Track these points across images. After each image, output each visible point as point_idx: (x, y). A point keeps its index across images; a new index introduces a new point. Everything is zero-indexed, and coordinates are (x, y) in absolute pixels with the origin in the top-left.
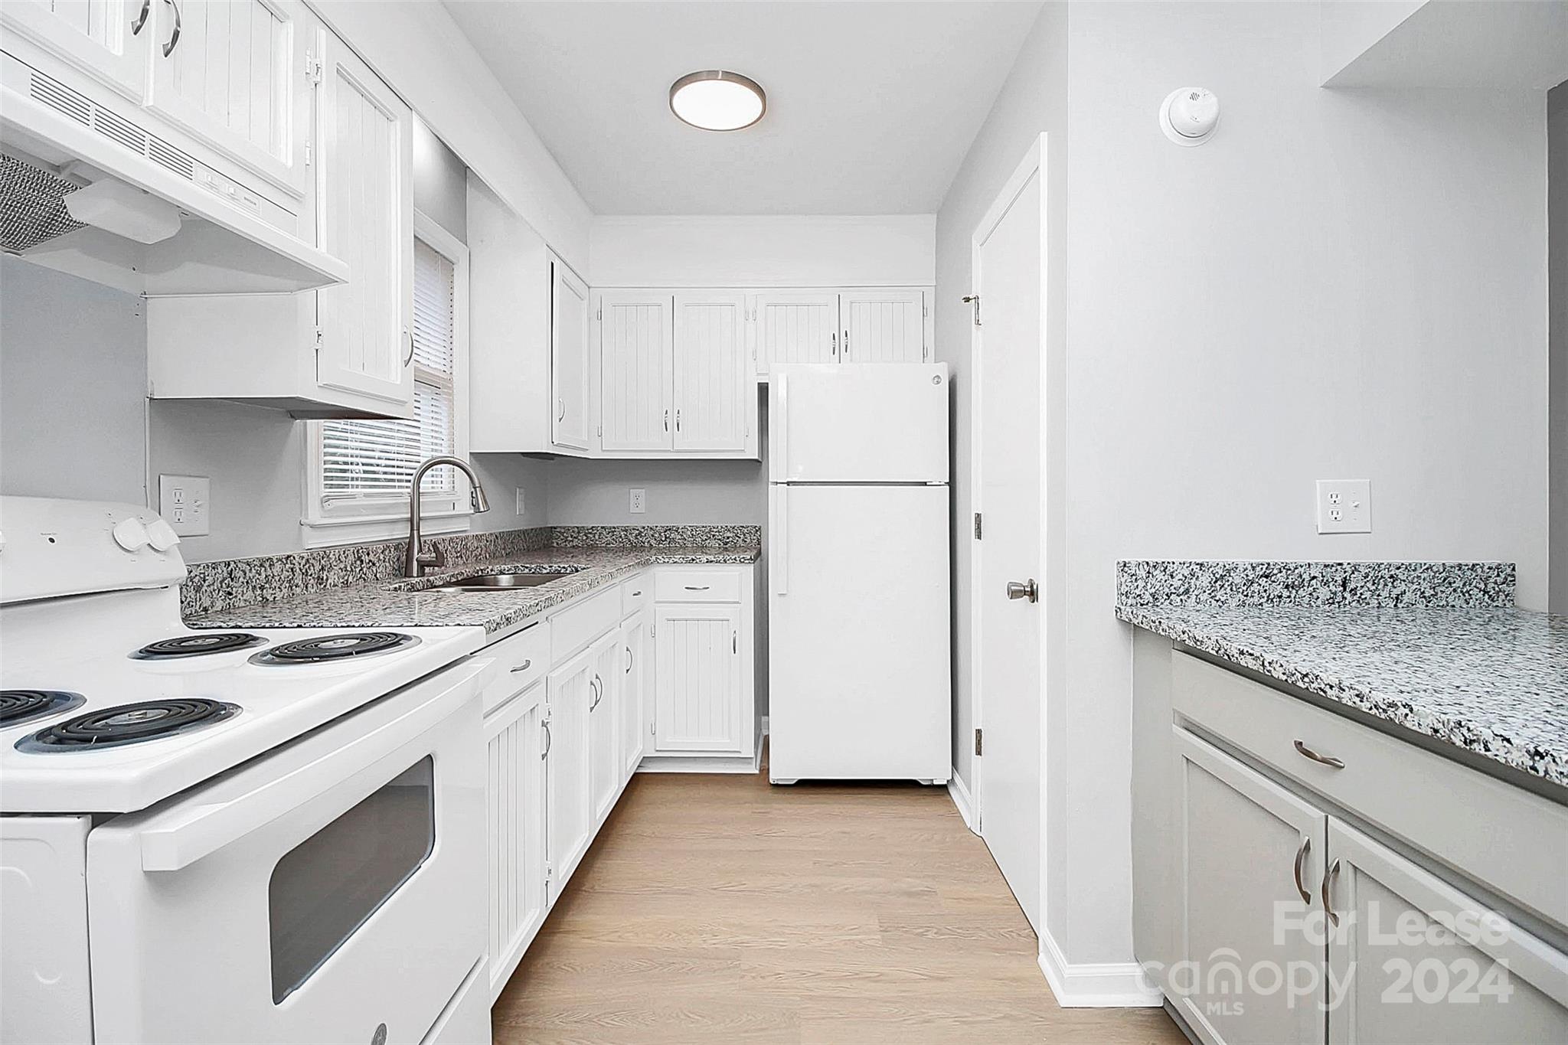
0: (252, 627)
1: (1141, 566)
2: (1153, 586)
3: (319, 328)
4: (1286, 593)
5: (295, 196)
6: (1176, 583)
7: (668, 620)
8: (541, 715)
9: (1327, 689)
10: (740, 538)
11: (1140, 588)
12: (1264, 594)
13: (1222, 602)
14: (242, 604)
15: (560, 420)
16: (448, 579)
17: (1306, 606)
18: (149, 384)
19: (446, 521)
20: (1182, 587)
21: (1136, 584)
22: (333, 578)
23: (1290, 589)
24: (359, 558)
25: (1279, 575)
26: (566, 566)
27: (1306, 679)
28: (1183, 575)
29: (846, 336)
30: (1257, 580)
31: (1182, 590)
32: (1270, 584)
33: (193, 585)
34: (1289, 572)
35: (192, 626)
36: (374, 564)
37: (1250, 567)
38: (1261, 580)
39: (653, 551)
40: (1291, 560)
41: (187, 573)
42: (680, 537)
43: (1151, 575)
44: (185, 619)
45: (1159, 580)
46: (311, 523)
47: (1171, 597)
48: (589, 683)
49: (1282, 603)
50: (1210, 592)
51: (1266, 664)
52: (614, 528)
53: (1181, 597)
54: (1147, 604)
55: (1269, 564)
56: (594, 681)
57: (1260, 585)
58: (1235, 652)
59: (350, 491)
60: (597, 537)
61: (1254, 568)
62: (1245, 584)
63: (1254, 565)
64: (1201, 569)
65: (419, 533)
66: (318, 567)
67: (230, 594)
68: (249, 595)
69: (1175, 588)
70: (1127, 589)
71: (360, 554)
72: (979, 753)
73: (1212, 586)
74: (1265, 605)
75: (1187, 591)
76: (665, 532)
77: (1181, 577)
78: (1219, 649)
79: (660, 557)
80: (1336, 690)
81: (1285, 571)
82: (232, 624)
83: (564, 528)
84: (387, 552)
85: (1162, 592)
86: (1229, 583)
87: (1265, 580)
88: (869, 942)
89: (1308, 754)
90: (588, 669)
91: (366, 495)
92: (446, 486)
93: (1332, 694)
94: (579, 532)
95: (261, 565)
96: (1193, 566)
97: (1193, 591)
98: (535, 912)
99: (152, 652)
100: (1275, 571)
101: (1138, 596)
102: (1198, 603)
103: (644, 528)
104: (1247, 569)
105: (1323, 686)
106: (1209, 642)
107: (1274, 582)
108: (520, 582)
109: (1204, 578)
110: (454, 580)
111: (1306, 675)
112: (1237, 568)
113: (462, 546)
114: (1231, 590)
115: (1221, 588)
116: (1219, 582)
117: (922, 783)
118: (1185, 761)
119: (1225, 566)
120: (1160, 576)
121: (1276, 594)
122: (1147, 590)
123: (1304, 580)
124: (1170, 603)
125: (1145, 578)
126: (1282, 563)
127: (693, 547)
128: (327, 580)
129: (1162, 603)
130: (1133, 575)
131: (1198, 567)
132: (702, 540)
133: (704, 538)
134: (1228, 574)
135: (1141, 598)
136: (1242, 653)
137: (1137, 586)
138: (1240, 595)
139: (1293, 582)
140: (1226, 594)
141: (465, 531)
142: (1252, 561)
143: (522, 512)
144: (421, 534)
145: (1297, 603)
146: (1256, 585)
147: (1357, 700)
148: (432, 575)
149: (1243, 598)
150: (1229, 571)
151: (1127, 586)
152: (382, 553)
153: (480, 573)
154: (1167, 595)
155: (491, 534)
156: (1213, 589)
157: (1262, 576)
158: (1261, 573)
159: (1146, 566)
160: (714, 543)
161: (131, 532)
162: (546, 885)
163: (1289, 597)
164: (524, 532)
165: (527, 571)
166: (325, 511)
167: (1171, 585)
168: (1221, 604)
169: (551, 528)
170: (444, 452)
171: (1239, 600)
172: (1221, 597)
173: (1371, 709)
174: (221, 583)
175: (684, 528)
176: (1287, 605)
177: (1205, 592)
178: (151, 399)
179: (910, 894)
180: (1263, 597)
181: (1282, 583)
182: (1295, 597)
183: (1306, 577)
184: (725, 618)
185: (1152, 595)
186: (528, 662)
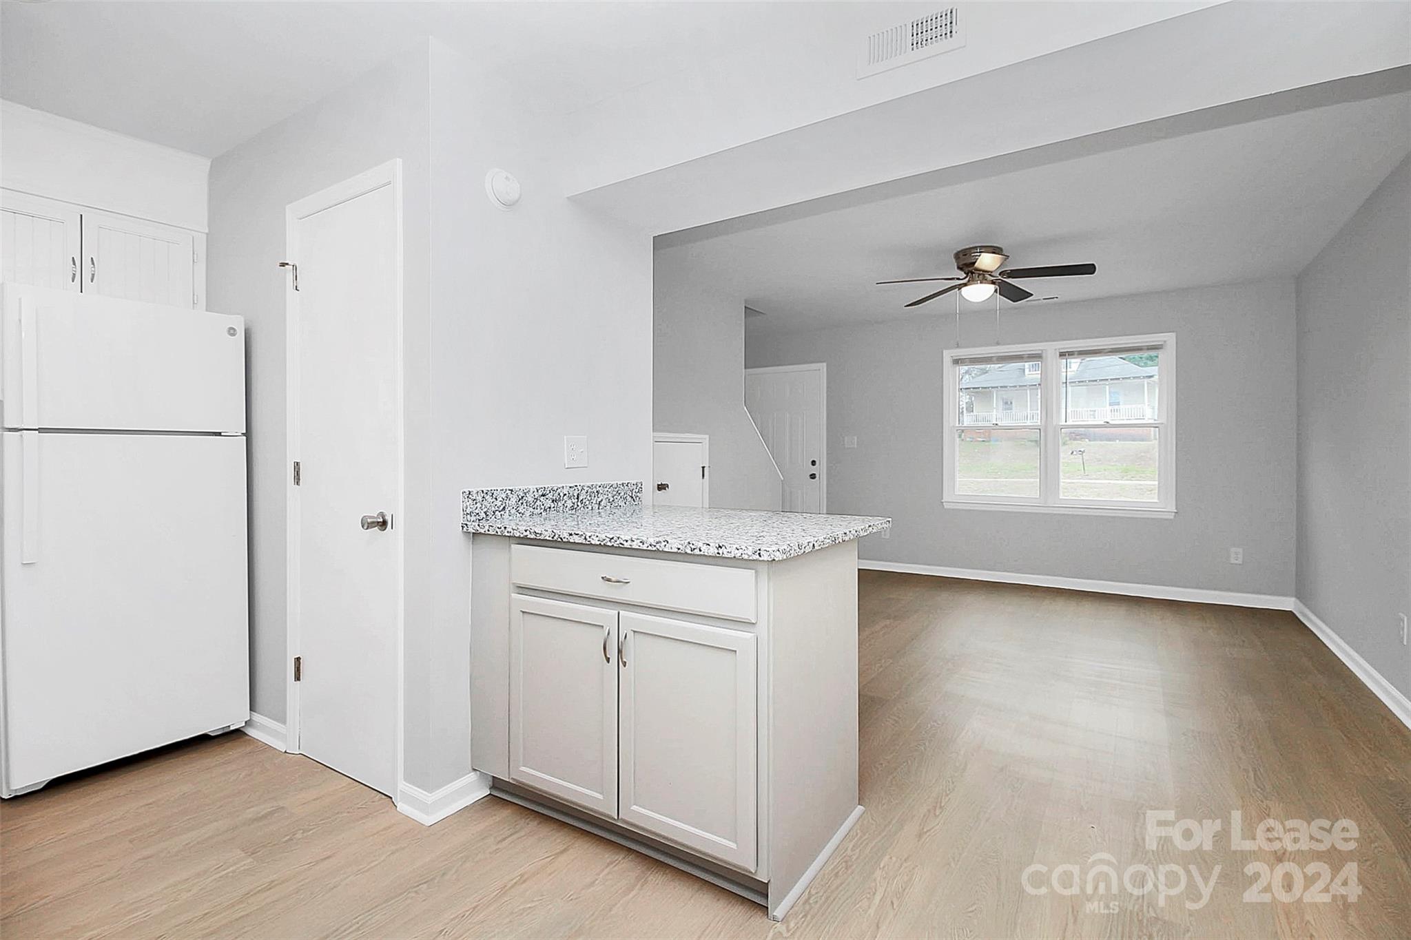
1: (479, 493)
2: (486, 507)
6: (498, 503)
9: (625, 543)
11: (478, 509)
12: (542, 507)
13: (522, 514)
20: (502, 506)
21: (476, 506)
23: (554, 503)
27: (612, 540)
29: (93, 264)
30: (539, 498)
32: (545, 500)
34: (554, 492)
37: (536, 491)
38: (541, 498)
40: (555, 485)
43: (484, 499)
45: (489, 502)
47: (495, 513)
50: (516, 508)
51: (587, 537)
53: (501, 513)
54: (482, 519)
55: (545, 488)
57: (541, 501)
58: (566, 535)
62: (533, 501)
69: (498, 507)
70: (471, 510)
72: (298, 678)
73: (517, 504)
74: (543, 513)
75: (504, 508)
77: (501, 499)
78: (554, 536)
80: (629, 542)
81: (552, 492)
85: (490, 510)
86: (526, 501)
87: (543, 497)
89: (609, 580)
93: (626, 545)
96: (508, 492)
97: (508, 508)
100: (548, 492)
101: (477, 515)
102: (510, 516)
105: (622, 542)
106: (546, 533)
107: (547, 499)
109: (513, 499)
111: (613, 538)
112: (529, 491)
114: (527, 505)
115: (521, 505)
116: (521, 501)
117: (212, 735)
118: (521, 613)
119: (523, 491)
120: (490, 499)
121: (548, 506)
122: (482, 510)
123: (560, 497)
124: (495, 517)
125: (481, 501)
126: (551, 487)
129: (491, 518)
130: (474, 500)
131: (510, 492)
134: (525, 496)
135: (479, 515)
136: (571, 535)
138: (531, 508)
139: (556, 498)
140: (524, 508)
142: (537, 487)
146: (539, 501)
147: (641, 544)
150: (525, 493)
151: (470, 508)
154: (493, 512)
158: (541, 494)
159: (481, 493)
163: (554, 507)
167: (496, 505)
171: (531, 512)
172: (522, 511)
173: (648, 547)
177: (513, 508)
180: (542, 509)
181: (551, 499)
182: (556, 507)
183: (562, 494)
185: (485, 513)
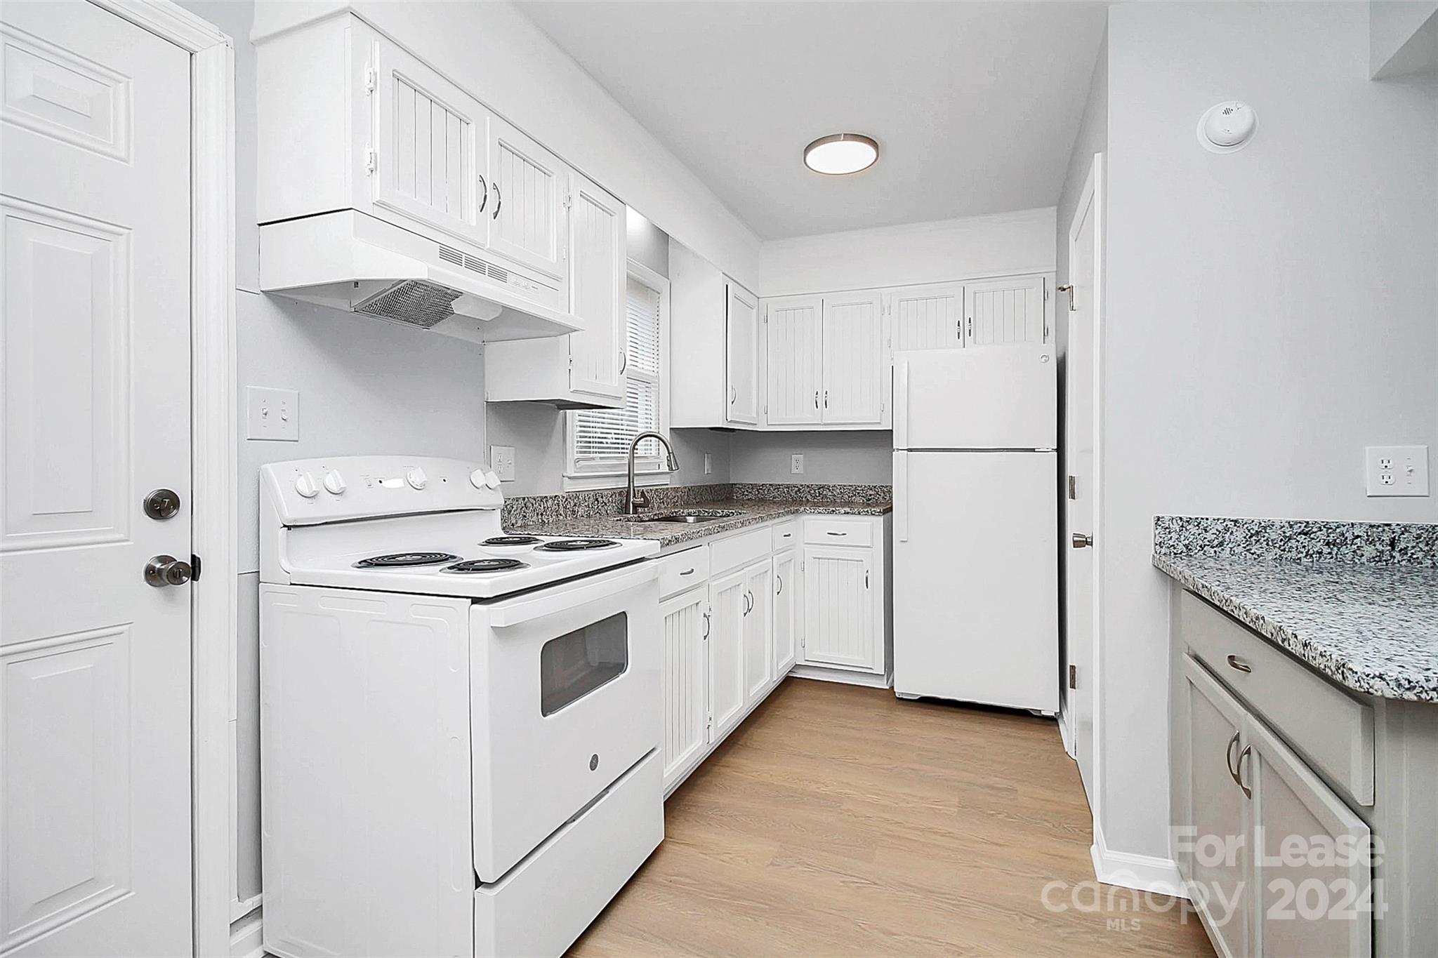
0: (536, 535)
1: (1174, 521)
2: (1186, 538)
3: (570, 357)
4: (1326, 550)
5: (557, 279)
6: (1210, 536)
7: (814, 558)
8: (703, 609)
10: (880, 495)
11: (1173, 539)
12: (1302, 550)
13: (1258, 555)
14: (531, 523)
15: (733, 402)
16: (652, 517)
17: (1349, 562)
18: (486, 394)
19: (653, 476)
20: (1216, 540)
21: (1169, 536)
22: (581, 512)
23: (1332, 546)
24: (597, 500)
25: (1319, 533)
26: (734, 511)
27: (1227, 604)
28: (1217, 530)
29: (970, 322)
30: (1295, 537)
31: (1216, 542)
32: (1309, 541)
33: (507, 510)
34: (1330, 531)
35: (506, 532)
36: (606, 504)
37: (1287, 525)
38: (1299, 536)
39: (809, 505)
40: (1332, 519)
41: (503, 502)
42: (831, 494)
43: (1184, 529)
44: (504, 529)
45: (1192, 533)
46: (569, 476)
47: (1205, 549)
48: (743, 596)
49: (1322, 558)
50: (1245, 545)
51: (1212, 593)
52: (779, 485)
53: (1215, 549)
54: (1181, 553)
55: (1308, 523)
56: (747, 594)
57: (1298, 541)
58: (1200, 586)
59: (591, 455)
60: (766, 493)
61: (1291, 526)
62: (1281, 540)
63: (1291, 523)
64: (1235, 525)
65: (633, 484)
66: (572, 504)
67: (525, 516)
68: (535, 518)
69: (1208, 541)
70: (1161, 540)
71: (597, 496)
72: (1073, 686)
73: (1247, 541)
74: (1304, 560)
75: (1221, 544)
76: (819, 489)
77: (1215, 532)
78: (1194, 585)
79: (808, 508)
81: (1325, 529)
82: (526, 533)
83: (742, 484)
84: (614, 497)
85: (1195, 544)
86: (1265, 538)
87: (1304, 537)
88: (946, 812)
90: (742, 585)
91: (601, 458)
92: (654, 453)
93: (1236, 613)
94: (752, 488)
95: (541, 501)
96: (1228, 522)
97: (1228, 544)
98: (699, 743)
99: (490, 542)
100: (1315, 530)
101: (1171, 546)
102: (1232, 555)
103: (802, 486)
104: (1284, 526)
105: (1233, 608)
106: (1190, 580)
107: (1313, 539)
108: (700, 519)
109: (1238, 533)
110: (656, 517)
111: (1227, 601)
112: (1273, 526)
113: (662, 493)
114: (1268, 544)
115: (1256, 543)
116: (1254, 538)
117: (1033, 713)
118: (1187, 680)
119: (1260, 523)
120: (1194, 530)
121: (1315, 550)
122: (1180, 542)
123: (1346, 538)
124: (1204, 554)
125: (1178, 531)
126: (1323, 522)
127: (841, 502)
128: (578, 512)
129: (1196, 554)
130: (1167, 528)
131: (1233, 523)
132: (849, 497)
133: (851, 495)
134: (1263, 531)
135: (1175, 548)
136: (1203, 586)
137: (1171, 537)
138: (1277, 550)
139: (1335, 540)
140: (1261, 548)
141: (667, 484)
142: (1288, 519)
143: (710, 472)
144: (635, 485)
145: (1339, 560)
146: (1294, 541)
148: (642, 513)
149: (1279, 552)
150: (1265, 528)
151: (1161, 537)
152: (611, 497)
153: (674, 514)
154: (1201, 546)
155: (685, 487)
156: (1248, 543)
157: (1300, 534)
158: (1299, 531)
159: (1179, 521)
160: (858, 499)
161: (478, 478)
162: (708, 728)
163: (1330, 553)
164: (710, 487)
165: (706, 514)
166: (577, 469)
167: (1205, 538)
168: (1256, 557)
169: (732, 484)
170: (654, 430)
171: (1276, 554)
172: (1256, 551)
173: (1249, 622)
174: (521, 509)
175: (835, 486)
176: (1327, 561)
177: (1239, 545)
178: (487, 402)
179: (992, 788)
180: (1302, 553)
181: (1322, 541)
182: (1336, 554)
183: (1349, 536)
184: (860, 559)
185: (1186, 546)
186: (693, 570)
